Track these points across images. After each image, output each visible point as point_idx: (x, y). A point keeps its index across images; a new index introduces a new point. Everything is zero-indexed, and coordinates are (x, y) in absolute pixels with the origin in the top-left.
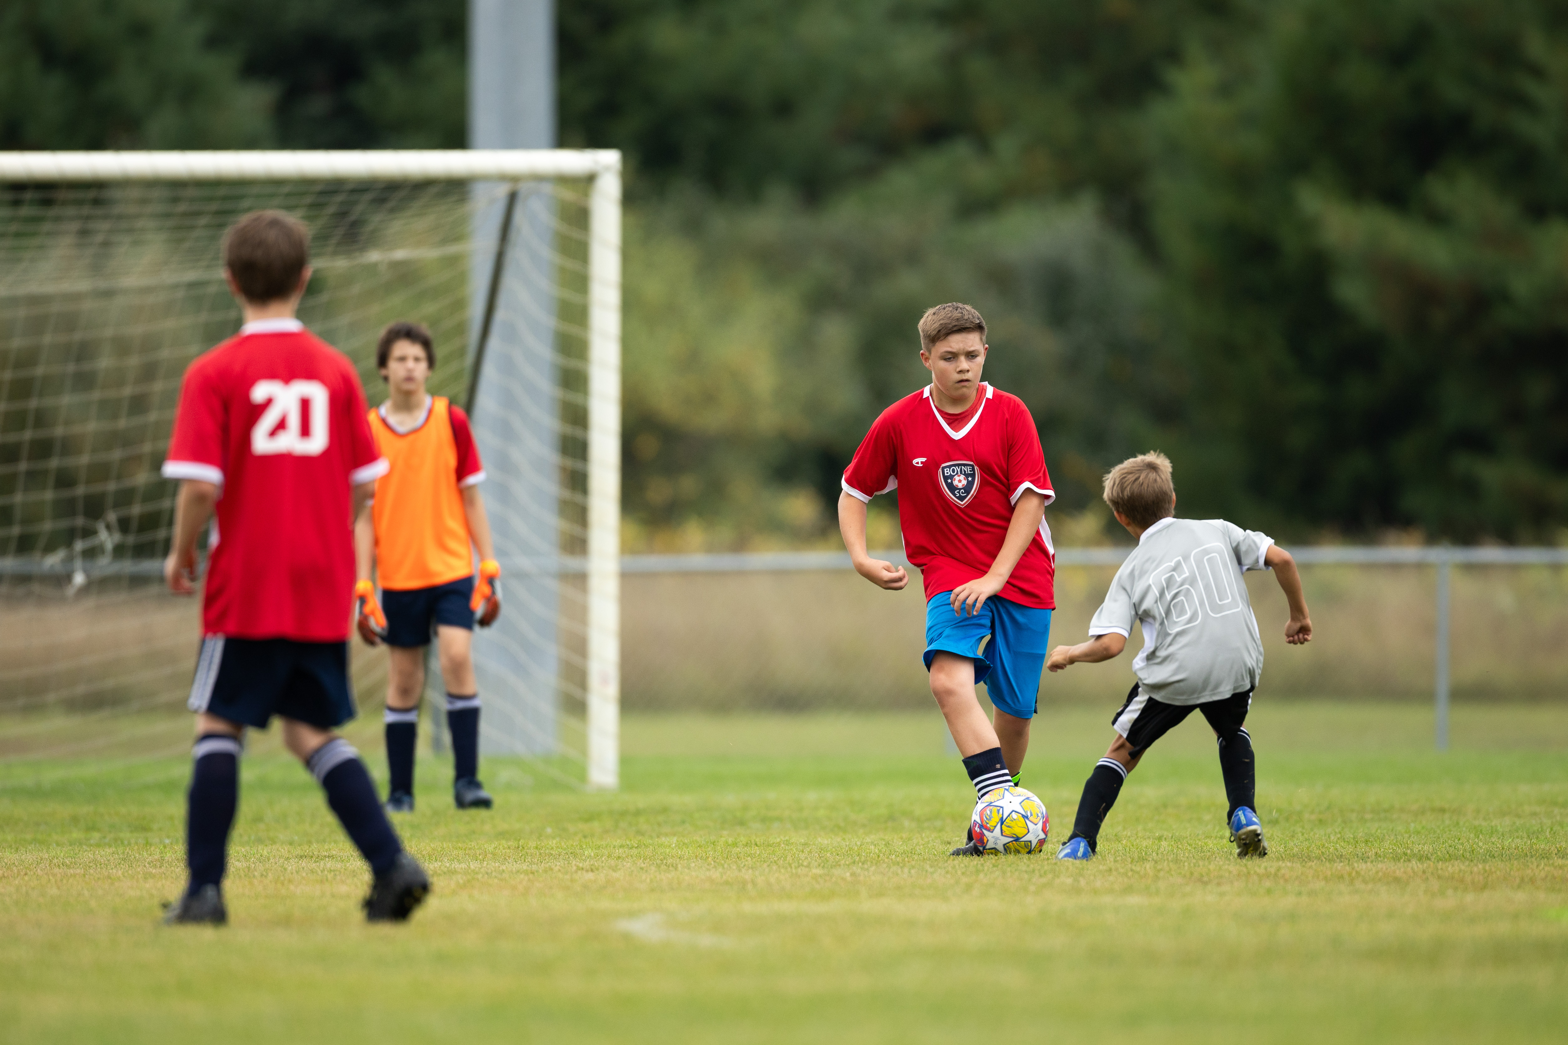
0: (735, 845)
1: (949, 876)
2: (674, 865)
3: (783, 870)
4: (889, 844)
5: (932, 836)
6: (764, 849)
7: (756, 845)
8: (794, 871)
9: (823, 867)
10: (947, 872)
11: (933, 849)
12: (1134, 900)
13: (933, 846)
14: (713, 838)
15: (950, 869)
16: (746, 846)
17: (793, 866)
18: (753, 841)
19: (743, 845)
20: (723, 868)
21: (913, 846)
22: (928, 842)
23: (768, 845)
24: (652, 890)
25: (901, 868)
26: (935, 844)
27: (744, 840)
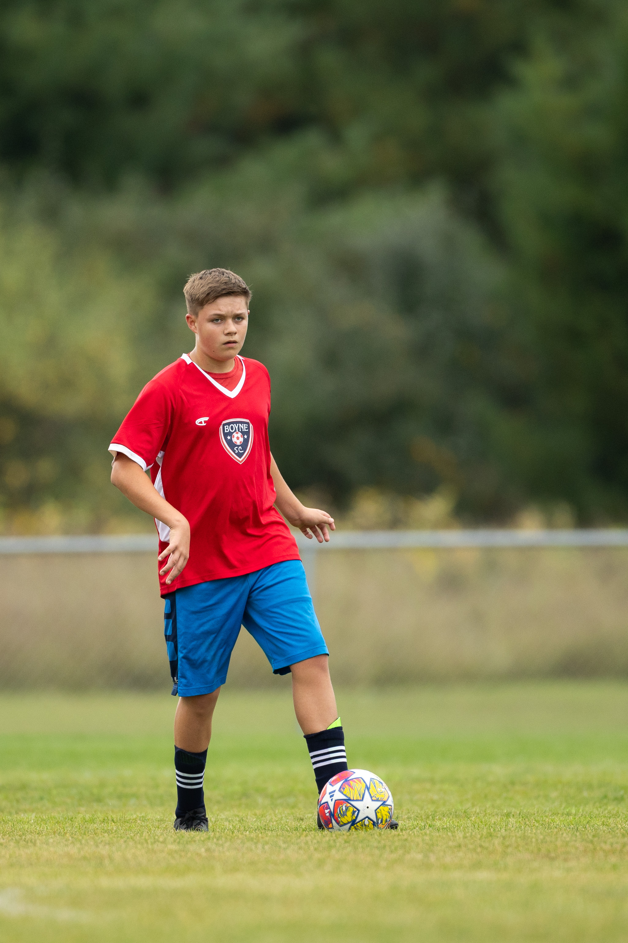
0: (92, 821)
1: (301, 852)
2: (33, 841)
3: (139, 846)
4: (243, 820)
5: (285, 812)
6: (120, 825)
7: (113, 821)
8: (150, 847)
9: (179, 843)
10: (300, 848)
11: (286, 825)
12: (483, 875)
13: (286, 822)
14: (70, 814)
15: (303, 845)
16: (103, 822)
17: (149, 841)
18: (110, 818)
19: (100, 821)
20: (81, 843)
21: (266, 822)
22: (281, 819)
23: (125, 822)
24: (12, 865)
25: (256, 844)
26: (288, 820)
27: (101, 816)
